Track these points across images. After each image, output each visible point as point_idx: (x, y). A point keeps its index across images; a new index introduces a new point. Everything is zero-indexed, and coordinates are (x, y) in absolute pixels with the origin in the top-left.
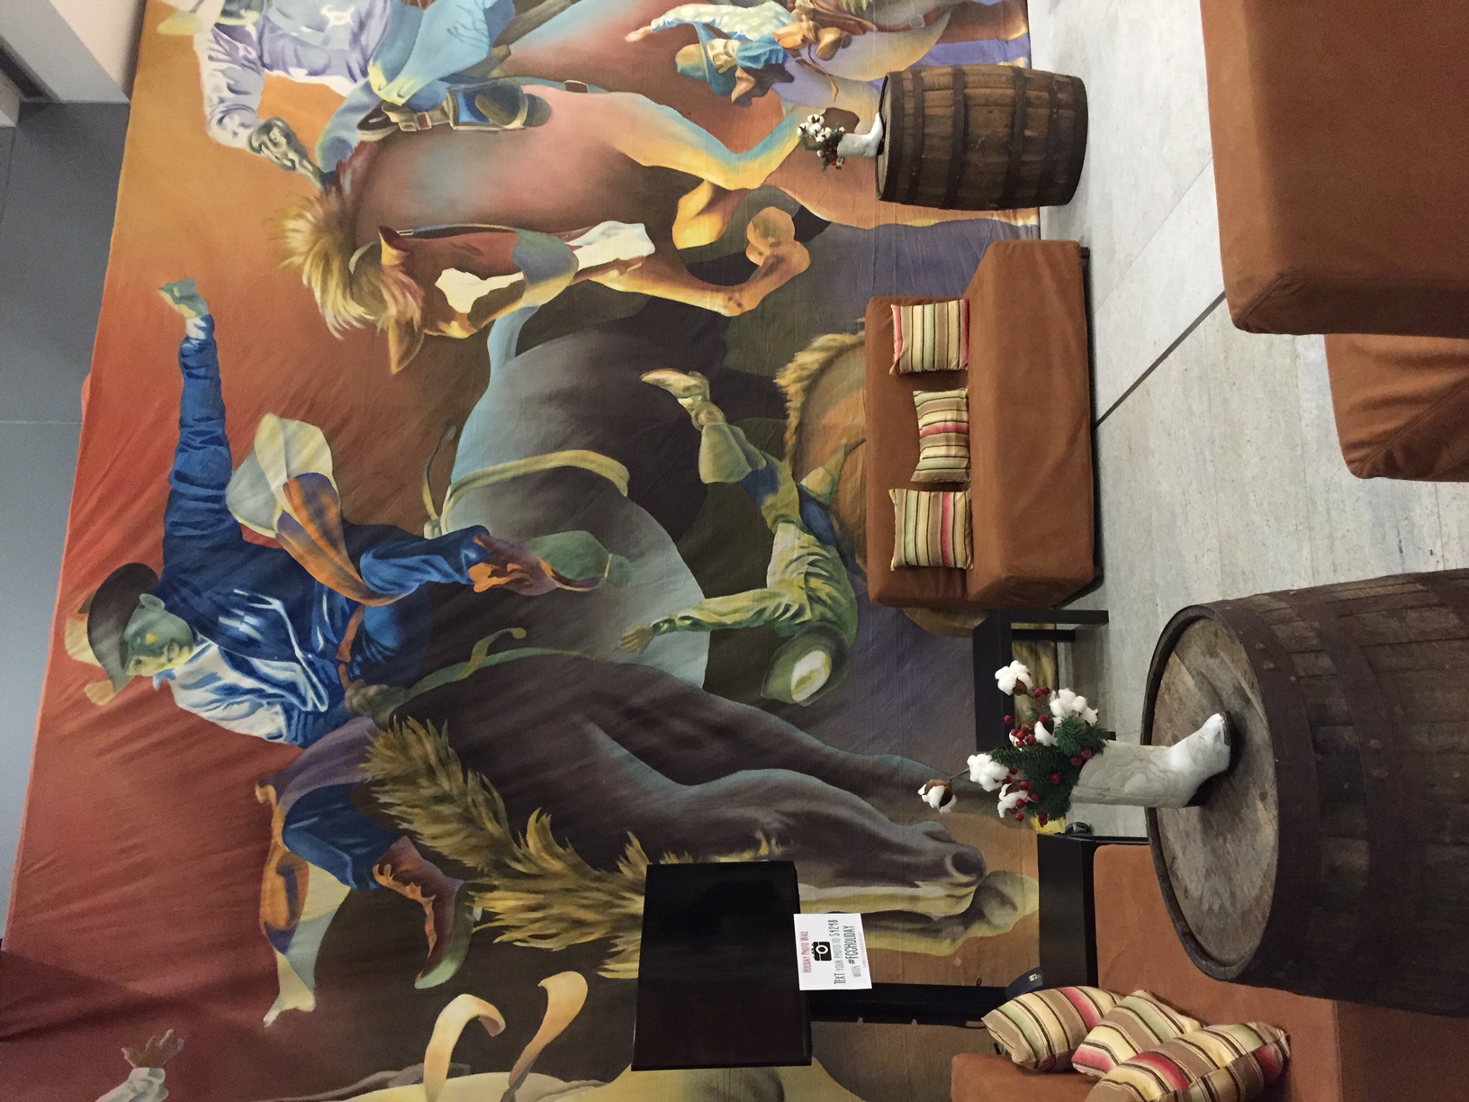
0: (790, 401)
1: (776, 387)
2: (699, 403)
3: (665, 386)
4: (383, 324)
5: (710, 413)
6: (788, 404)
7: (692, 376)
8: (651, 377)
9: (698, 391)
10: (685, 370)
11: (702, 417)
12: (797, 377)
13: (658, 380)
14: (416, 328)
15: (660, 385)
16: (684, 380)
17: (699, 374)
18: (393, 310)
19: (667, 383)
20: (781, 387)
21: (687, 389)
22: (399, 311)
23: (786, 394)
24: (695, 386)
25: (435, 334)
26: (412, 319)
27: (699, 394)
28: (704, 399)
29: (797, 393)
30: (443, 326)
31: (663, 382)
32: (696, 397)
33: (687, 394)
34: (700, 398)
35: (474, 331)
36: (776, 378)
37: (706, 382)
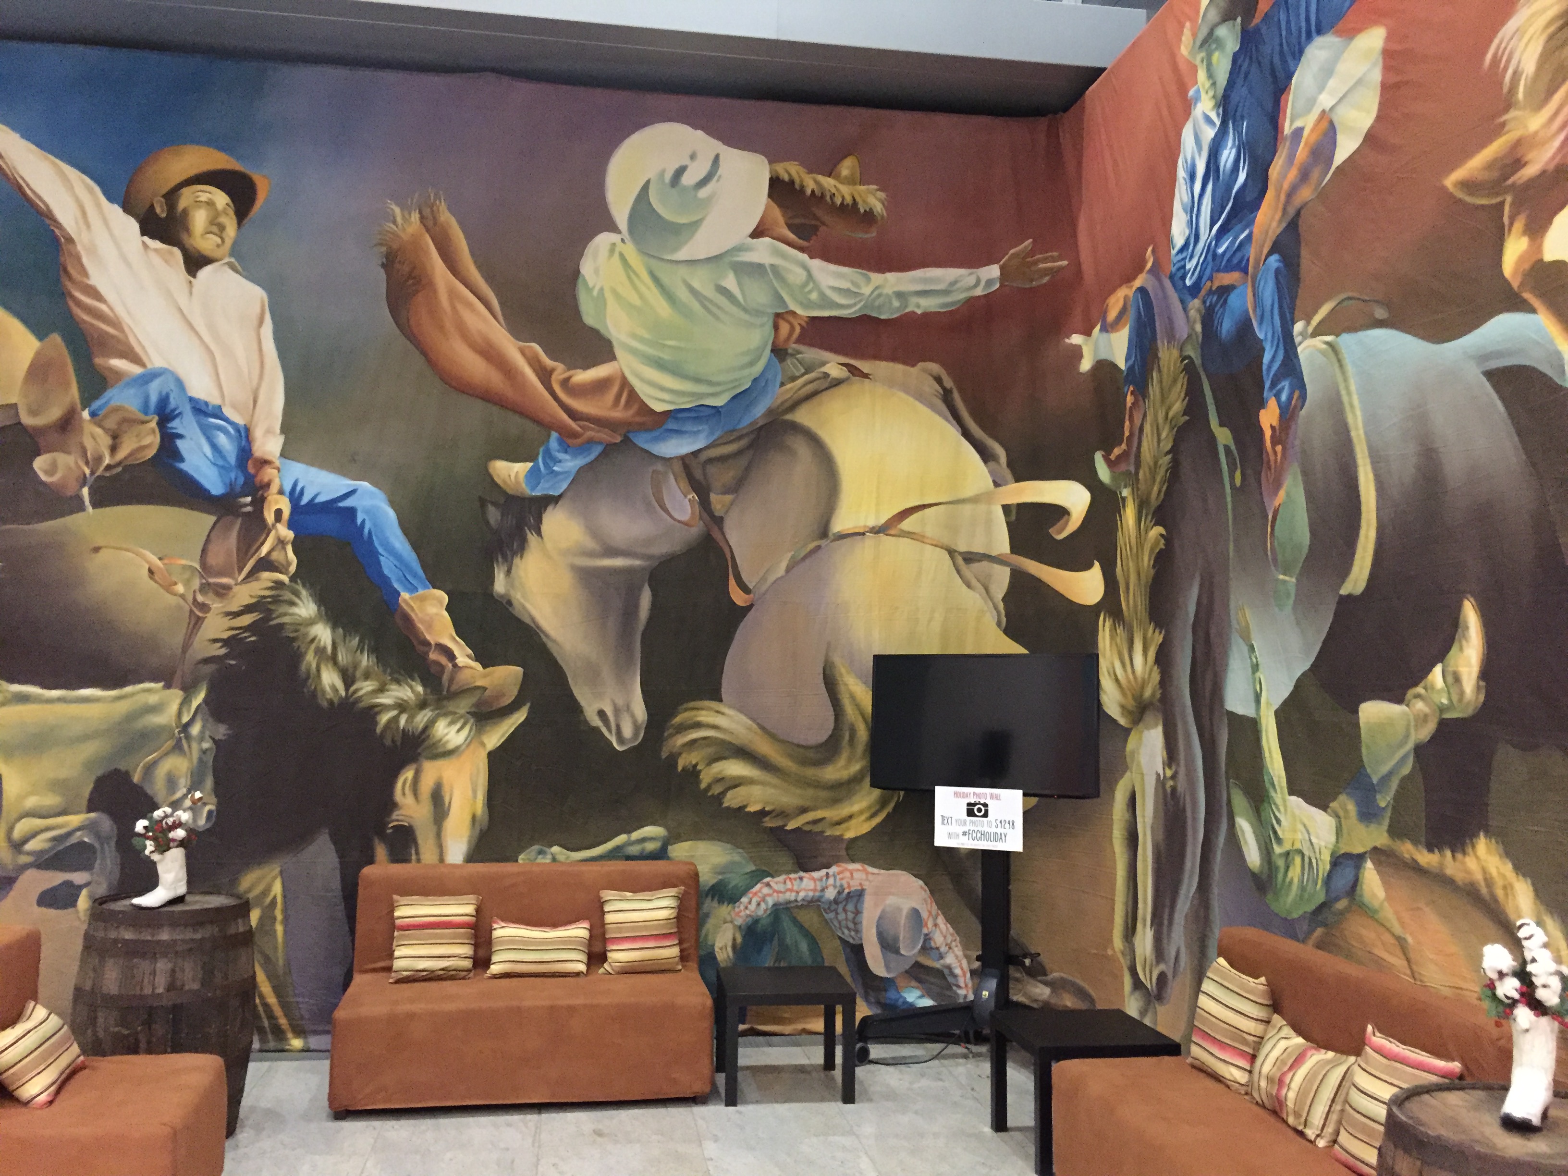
0: (1453, 856)
1: (1474, 835)
2: (1436, 700)
3: (1460, 642)
4: (1514, 119)
5: (1425, 718)
6: (1448, 853)
7: (1478, 688)
8: (1471, 616)
9: (1455, 698)
10: (1486, 674)
11: (1420, 705)
12: (1492, 878)
13: (1467, 628)
14: (1510, 182)
15: (1460, 630)
16: (1470, 674)
17: (1482, 698)
18: (1535, 122)
19: (1464, 643)
20: (1473, 847)
21: (1457, 679)
22: (1536, 133)
23: (1464, 853)
24: (1462, 693)
25: (1506, 220)
26: (1526, 163)
27: (1450, 699)
28: (1442, 709)
29: (1468, 872)
30: (1519, 225)
31: (1465, 637)
32: (1445, 695)
33: (1450, 679)
34: (1445, 701)
35: (1515, 285)
36: (1486, 836)
37: (1469, 712)
